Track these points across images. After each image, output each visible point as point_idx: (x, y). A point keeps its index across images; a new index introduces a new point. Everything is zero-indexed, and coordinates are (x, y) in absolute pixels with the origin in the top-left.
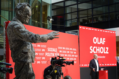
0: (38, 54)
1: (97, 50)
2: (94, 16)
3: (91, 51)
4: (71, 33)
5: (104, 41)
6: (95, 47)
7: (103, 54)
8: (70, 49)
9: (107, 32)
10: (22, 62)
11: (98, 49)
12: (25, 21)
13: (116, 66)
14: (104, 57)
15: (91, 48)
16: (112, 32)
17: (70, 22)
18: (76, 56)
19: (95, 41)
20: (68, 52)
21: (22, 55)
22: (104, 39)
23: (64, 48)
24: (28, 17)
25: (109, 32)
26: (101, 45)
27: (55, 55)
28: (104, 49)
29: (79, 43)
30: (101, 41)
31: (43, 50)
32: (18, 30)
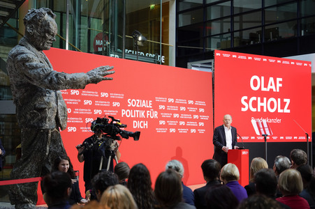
0: (103, 111)
1: (260, 104)
2: (266, 28)
3: (244, 107)
4: (200, 65)
5: (279, 85)
6: (254, 98)
7: (276, 114)
8: (187, 101)
9: (288, 63)
10: (33, 127)
11: (262, 101)
12: (43, 45)
13: (311, 141)
14: (278, 121)
15: (245, 100)
16: (301, 64)
17: (219, 40)
18: (206, 118)
19: (255, 85)
20: (183, 109)
21: (33, 113)
22: (279, 79)
23: (171, 100)
24: (50, 37)
25: (292, 63)
26: (270, 94)
27: (148, 114)
28: (277, 103)
29: (213, 88)
30: (271, 85)
31: (116, 104)
32: (24, 64)
